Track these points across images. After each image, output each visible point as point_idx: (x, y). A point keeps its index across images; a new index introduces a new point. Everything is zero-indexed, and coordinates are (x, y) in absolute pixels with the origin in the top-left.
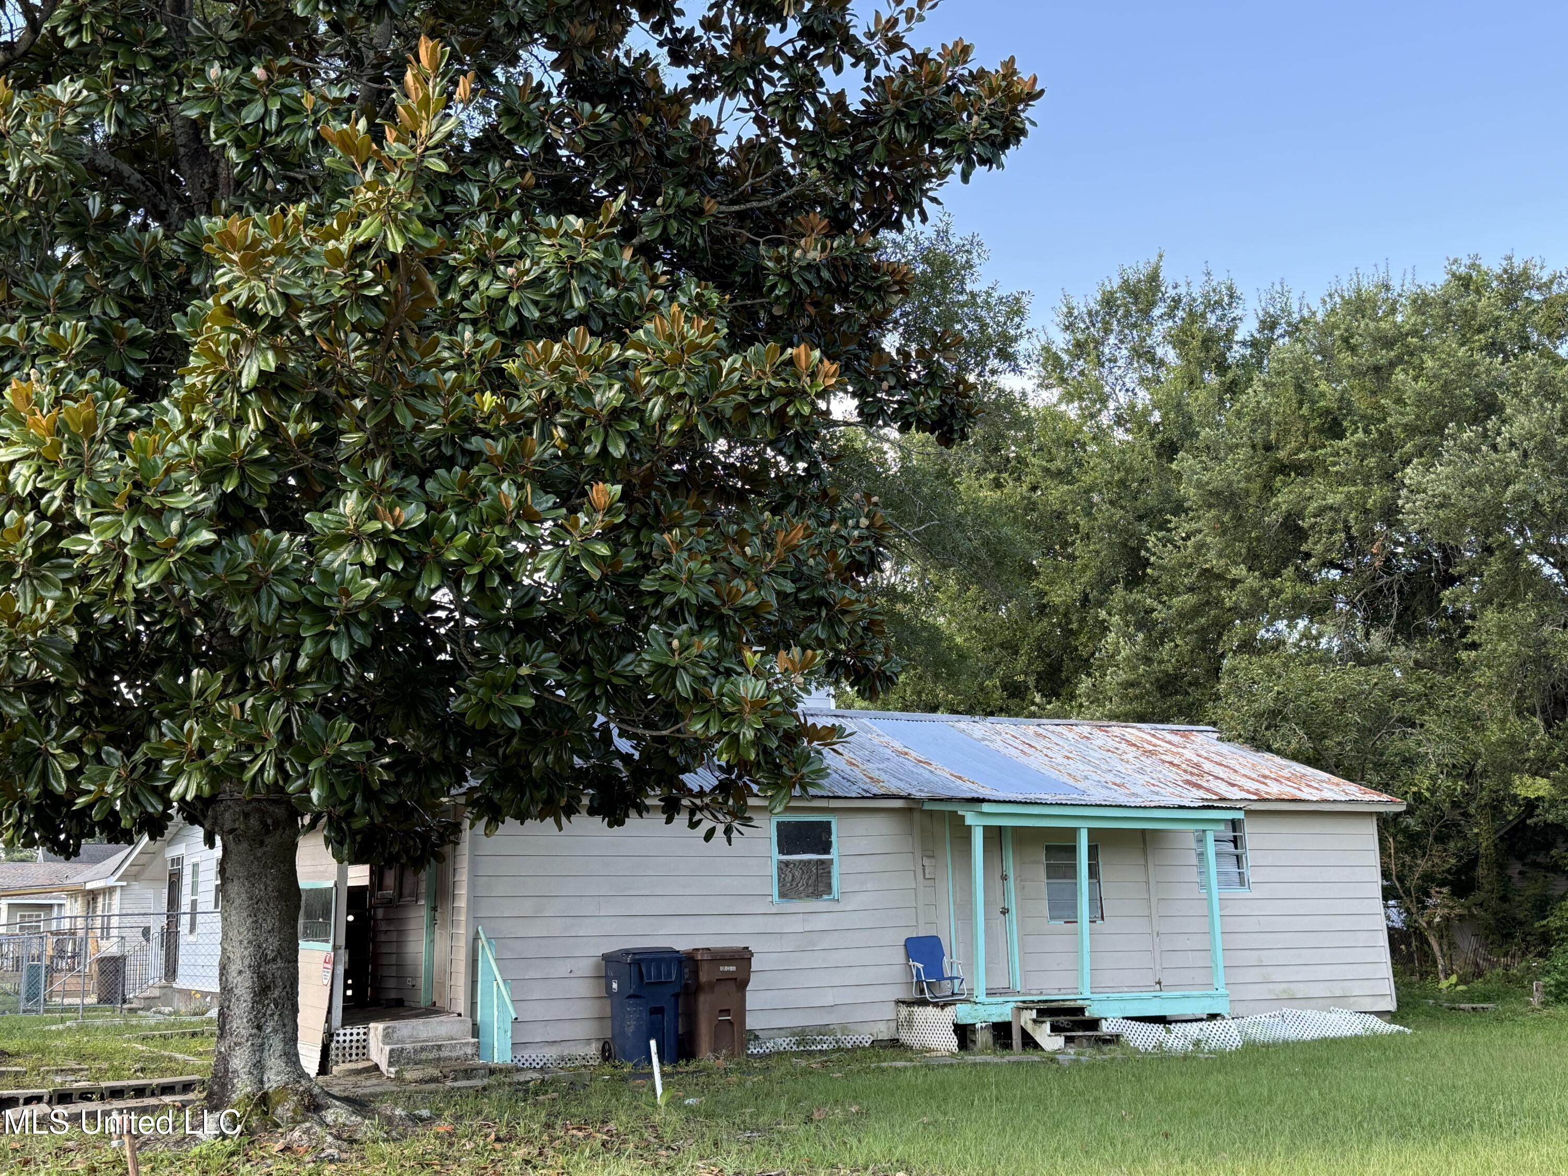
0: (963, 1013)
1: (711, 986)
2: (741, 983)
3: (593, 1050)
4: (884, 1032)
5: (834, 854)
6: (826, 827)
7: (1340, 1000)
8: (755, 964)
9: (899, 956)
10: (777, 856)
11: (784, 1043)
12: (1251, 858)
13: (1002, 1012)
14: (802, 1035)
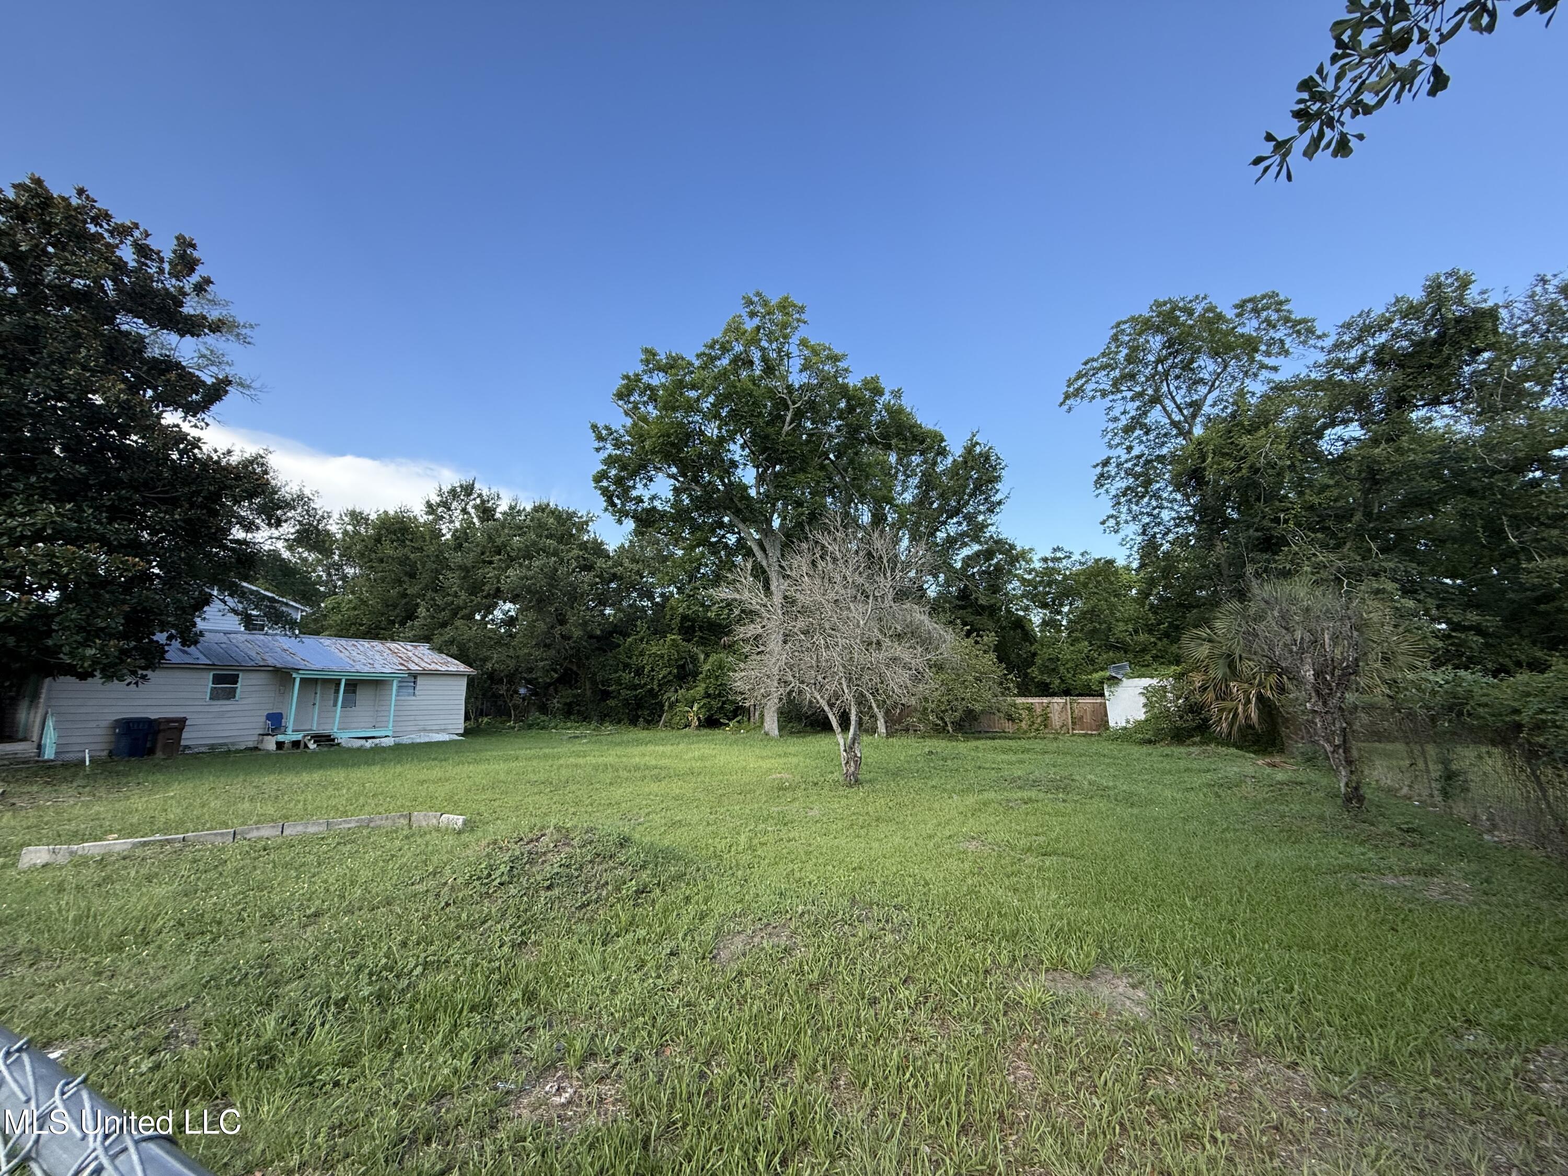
0: (280, 738)
1: (164, 730)
2: (181, 730)
3: (105, 753)
4: (251, 745)
5: (239, 685)
6: (238, 676)
7: (444, 730)
8: (188, 723)
9: (264, 719)
10: (211, 685)
11: (203, 749)
12: (418, 688)
13: (298, 737)
14: (212, 747)
